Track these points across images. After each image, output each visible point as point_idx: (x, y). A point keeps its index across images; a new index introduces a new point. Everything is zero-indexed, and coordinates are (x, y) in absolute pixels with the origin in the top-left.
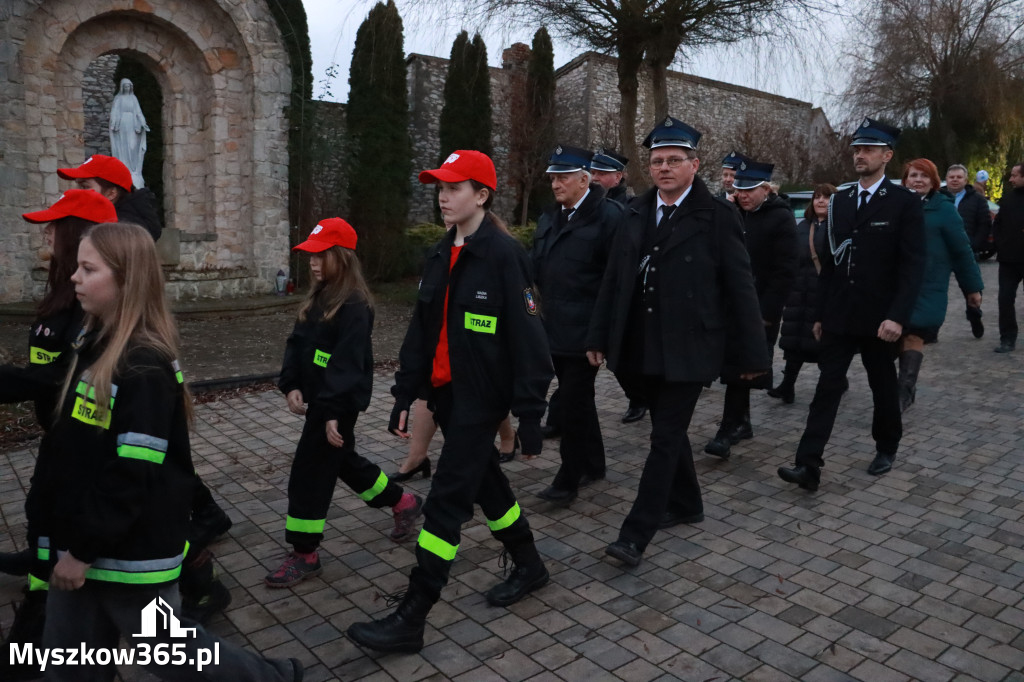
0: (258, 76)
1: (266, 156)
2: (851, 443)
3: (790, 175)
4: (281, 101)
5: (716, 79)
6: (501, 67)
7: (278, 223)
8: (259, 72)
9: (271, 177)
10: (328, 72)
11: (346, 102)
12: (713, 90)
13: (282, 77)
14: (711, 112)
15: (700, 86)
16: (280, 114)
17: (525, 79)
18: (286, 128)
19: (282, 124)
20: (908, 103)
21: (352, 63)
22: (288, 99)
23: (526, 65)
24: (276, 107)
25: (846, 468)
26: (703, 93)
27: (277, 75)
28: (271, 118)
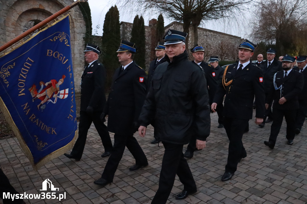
0: (76, 28)
1: (78, 52)
2: (252, 138)
3: (234, 59)
4: (83, 35)
5: (212, 30)
6: (148, 26)
7: (81, 72)
8: (76, 27)
9: (79, 58)
10: (97, 27)
11: (102, 36)
12: (212, 33)
13: (83, 28)
14: (211, 39)
15: (208, 32)
16: (82, 39)
17: (155, 29)
18: (84, 43)
19: (83, 42)
20: (269, 37)
21: (104, 24)
22: (85, 35)
23: (156, 25)
24: (81, 37)
25: (251, 146)
26: (209, 34)
27: (81, 27)
28: (80, 41)
